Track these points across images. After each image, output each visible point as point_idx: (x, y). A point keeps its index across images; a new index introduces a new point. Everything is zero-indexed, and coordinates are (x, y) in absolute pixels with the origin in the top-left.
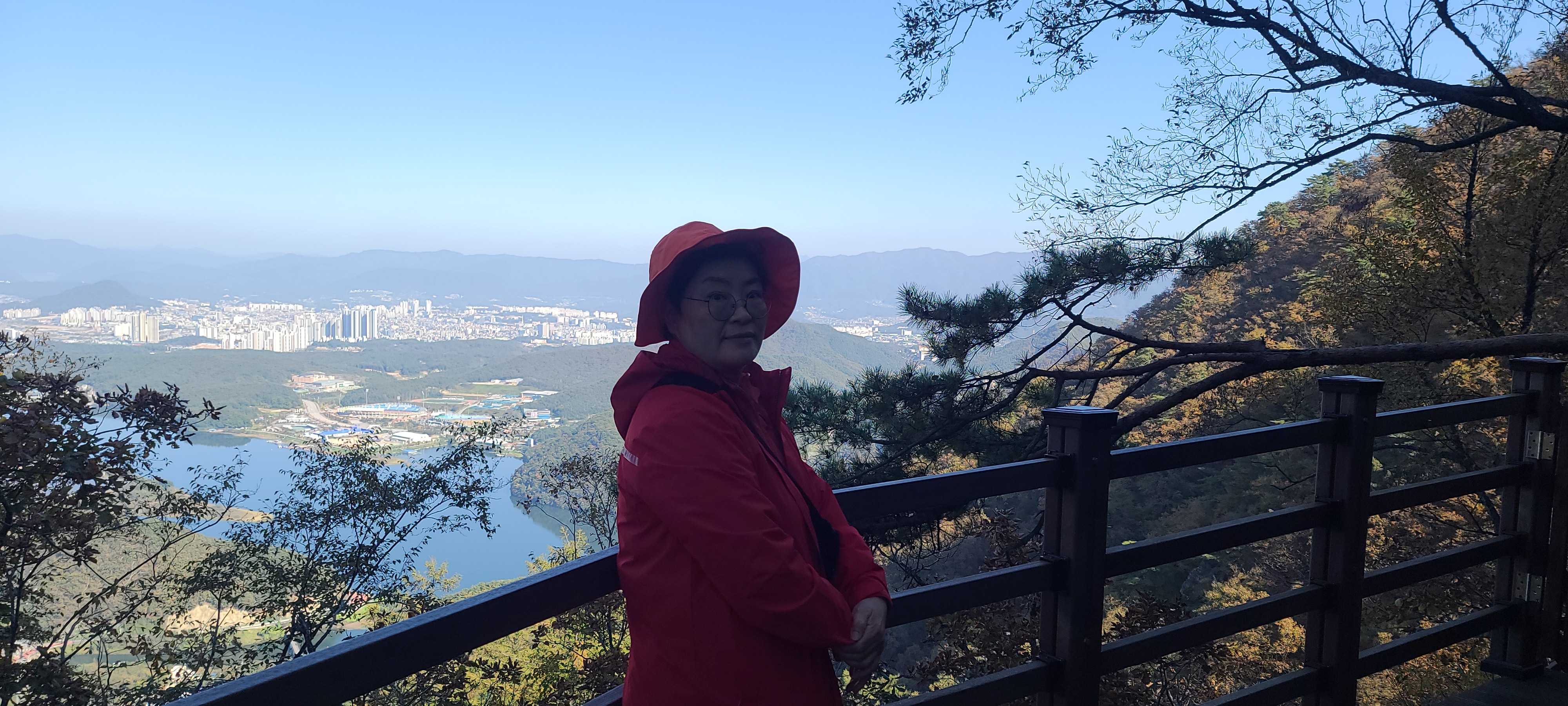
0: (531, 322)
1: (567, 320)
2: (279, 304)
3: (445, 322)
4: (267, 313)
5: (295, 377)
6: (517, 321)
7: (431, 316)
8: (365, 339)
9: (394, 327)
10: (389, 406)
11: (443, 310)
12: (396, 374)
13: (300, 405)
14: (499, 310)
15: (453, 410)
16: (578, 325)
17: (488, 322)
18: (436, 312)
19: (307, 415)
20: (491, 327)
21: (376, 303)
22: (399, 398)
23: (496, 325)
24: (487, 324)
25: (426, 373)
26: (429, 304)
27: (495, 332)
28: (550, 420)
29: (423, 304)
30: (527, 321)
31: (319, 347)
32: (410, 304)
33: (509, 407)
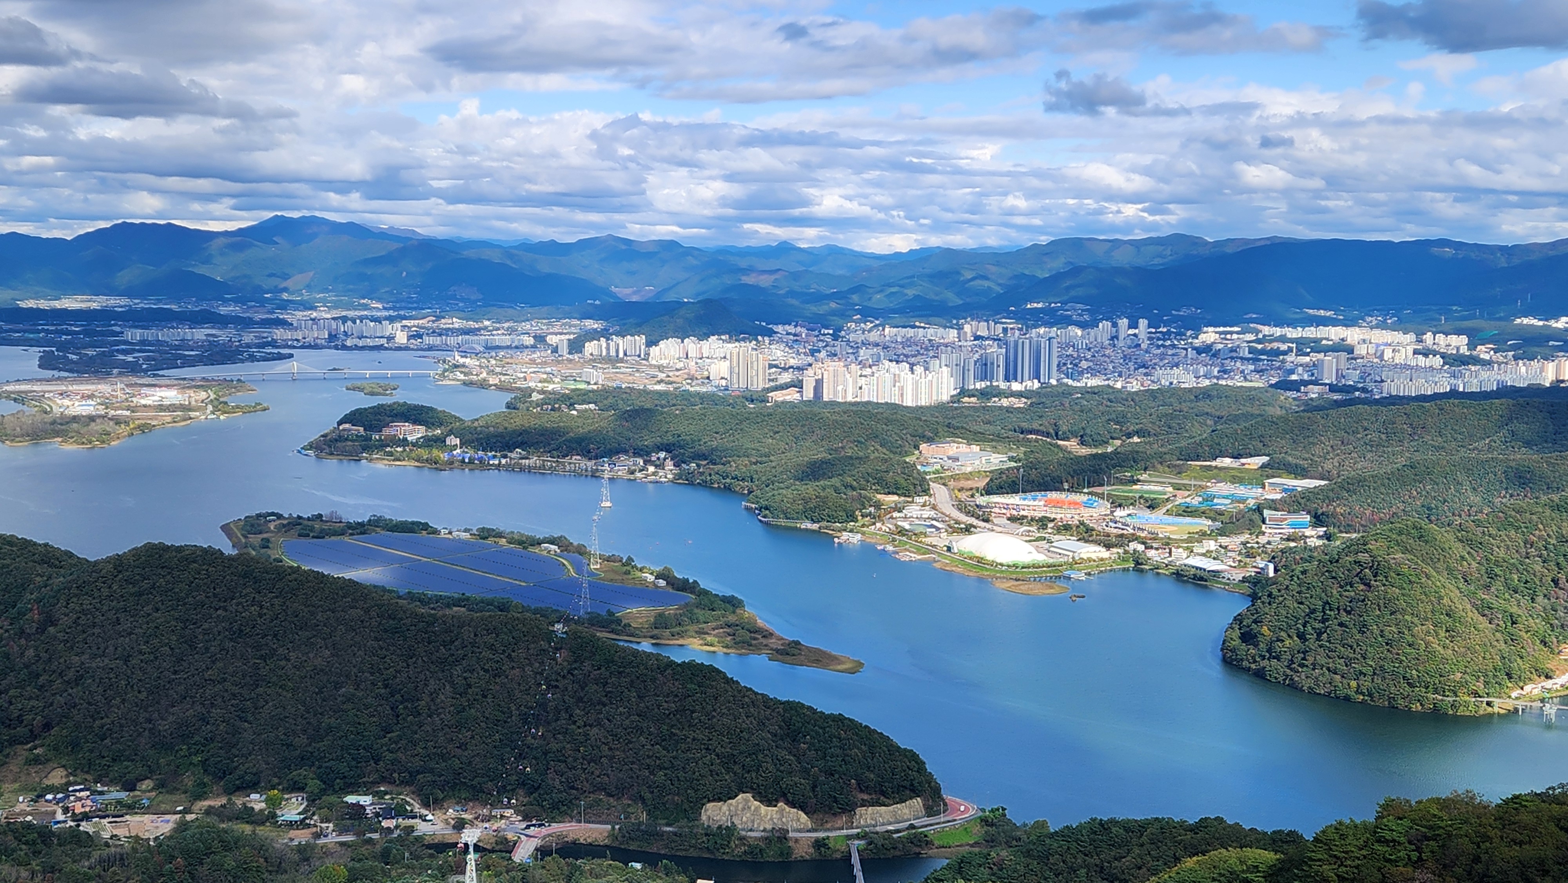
0: (1308, 354)
2: (924, 328)
3: (1162, 357)
4: (908, 342)
5: (923, 447)
6: (1285, 353)
7: (1144, 346)
8: (1036, 385)
9: (1084, 365)
10: (1052, 497)
11: (1166, 336)
12: (1071, 444)
13: (926, 491)
14: (1257, 332)
15: (1152, 506)
17: (1234, 354)
18: (1152, 339)
19: (934, 507)
20: (1238, 364)
22: (1068, 485)
23: (1248, 360)
24: (1232, 358)
25: (1118, 443)
26: (1143, 324)
28: (1308, 532)
29: (1133, 325)
30: (1300, 353)
31: (966, 399)
32: (1115, 325)
33: (1242, 506)
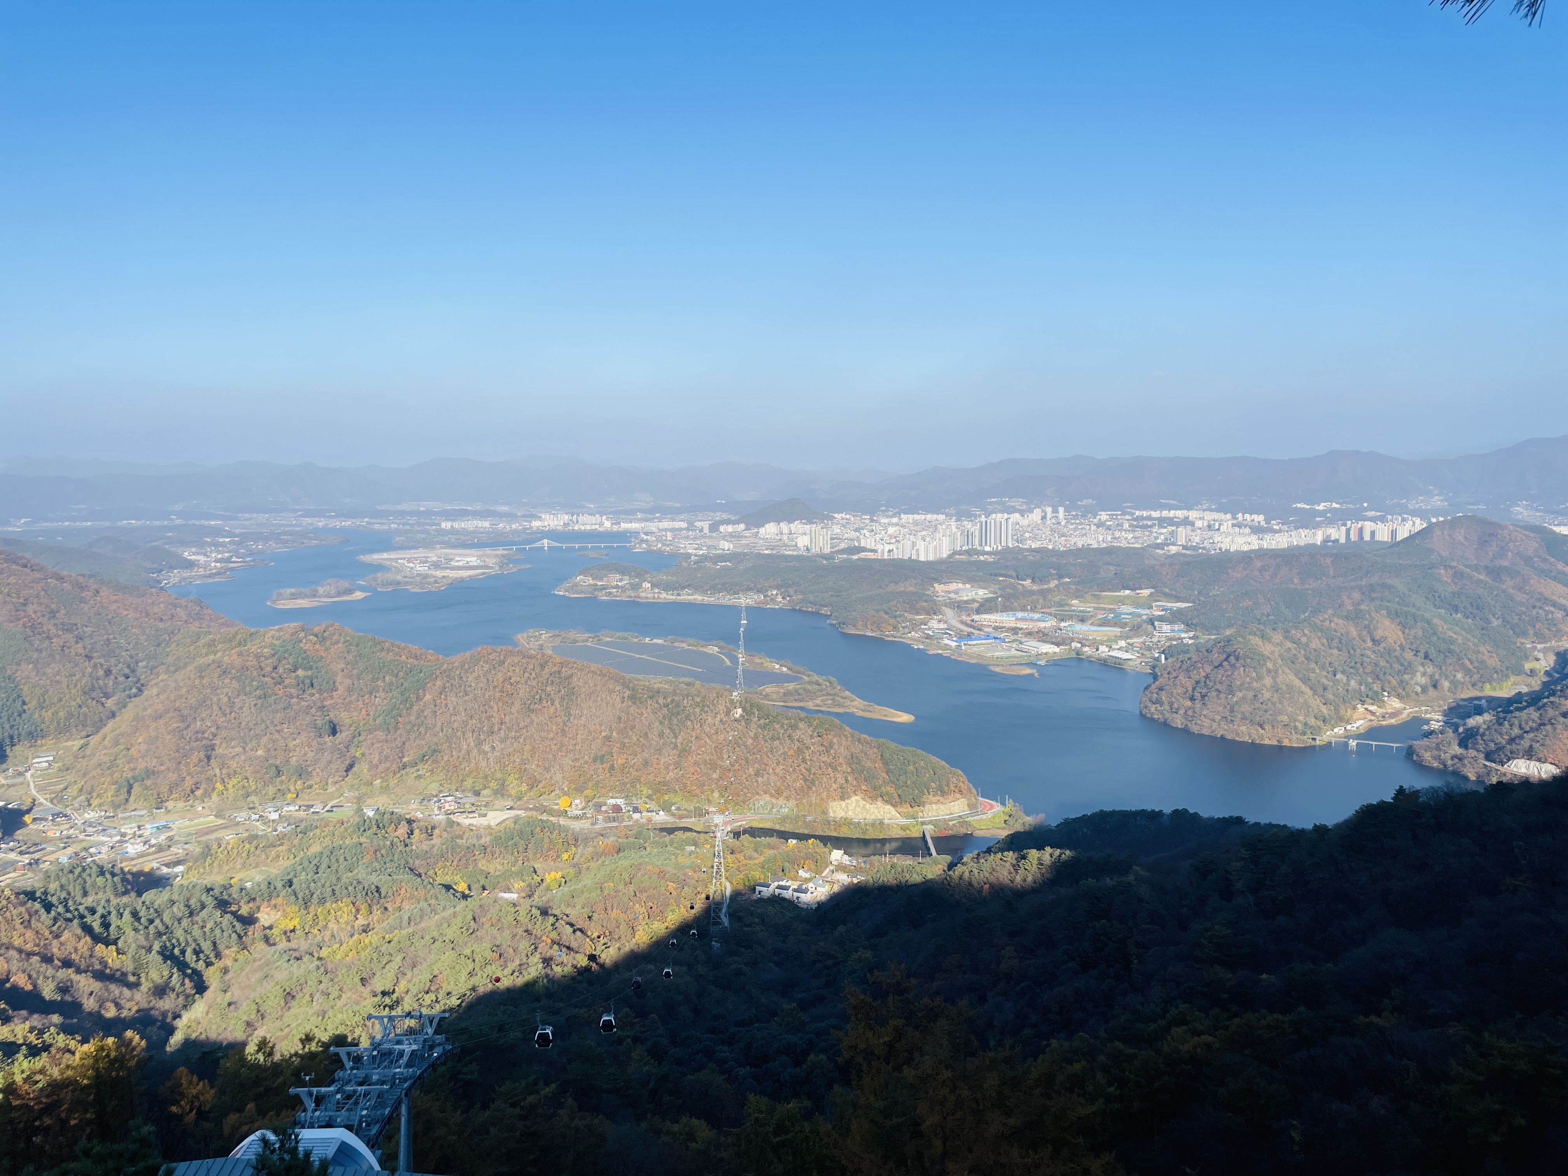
0: (1166, 527)
1: (1206, 524)
2: (925, 514)
3: (1075, 529)
4: (916, 523)
5: (936, 585)
6: (1151, 526)
7: (1063, 523)
8: (1000, 548)
9: (1027, 535)
10: (1020, 615)
11: (1075, 517)
12: (1028, 583)
13: (940, 612)
14: (1132, 514)
15: (1082, 620)
16: (1218, 529)
17: (1120, 528)
18: (1068, 519)
19: (946, 622)
20: (1123, 533)
21: (1011, 510)
22: (1029, 607)
23: (1129, 531)
24: (1119, 530)
25: (1056, 582)
26: (1061, 510)
27: (1127, 539)
28: (1183, 635)
29: (1055, 511)
30: (1161, 526)
31: (957, 557)
32: (1043, 511)
33: (1139, 620)
